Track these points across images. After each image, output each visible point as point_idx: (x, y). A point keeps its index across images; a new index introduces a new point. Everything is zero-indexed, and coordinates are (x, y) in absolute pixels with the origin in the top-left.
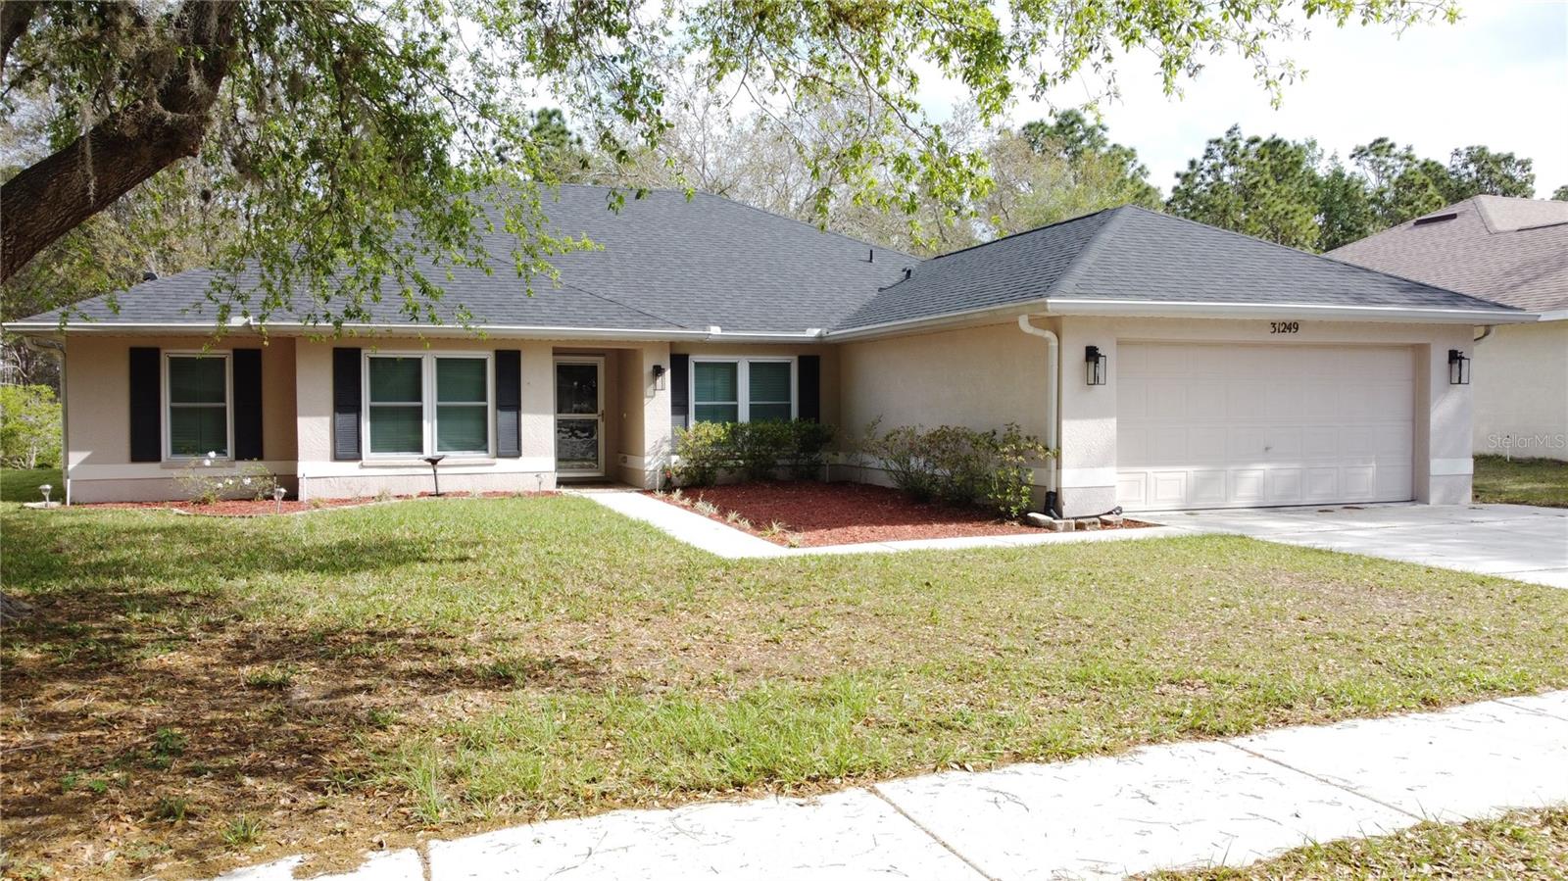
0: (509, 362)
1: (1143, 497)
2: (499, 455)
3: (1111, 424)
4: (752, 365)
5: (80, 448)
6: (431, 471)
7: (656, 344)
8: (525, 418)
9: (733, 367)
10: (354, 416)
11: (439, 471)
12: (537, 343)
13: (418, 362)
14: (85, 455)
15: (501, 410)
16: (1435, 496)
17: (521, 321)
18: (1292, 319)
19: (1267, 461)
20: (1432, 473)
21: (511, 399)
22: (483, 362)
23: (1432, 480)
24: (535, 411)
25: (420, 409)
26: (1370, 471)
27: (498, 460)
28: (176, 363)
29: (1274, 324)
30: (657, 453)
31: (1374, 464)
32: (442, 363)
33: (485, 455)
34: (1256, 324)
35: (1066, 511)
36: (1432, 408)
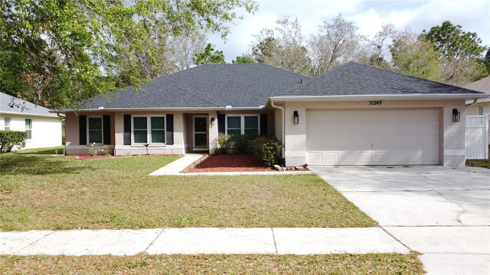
0: (170, 117)
1: (321, 161)
2: (168, 144)
3: (304, 137)
4: (245, 117)
5: (68, 141)
6: (146, 148)
7: (213, 112)
8: (174, 133)
9: (240, 118)
10: (129, 133)
11: (148, 148)
12: (178, 112)
13: (146, 118)
14: (69, 143)
15: (168, 131)
16: (446, 163)
17: (173, 106)
18: (378, 100)
19: (372, 149)
20: (444, 155)
21: (171, 129)
22: (164, 117)
23: (445, 157)
24: (178, 131)
25: (147, 131)
26: (419, 153)
27: (167, 145)
28: (90, 119)
29: (370, 102)
30: (213, 144)
31: (421, 151)
32: (152, 118)
33: (164, 144)
34: (364, 102)
35: (287, 164)
36: (444, 131)
